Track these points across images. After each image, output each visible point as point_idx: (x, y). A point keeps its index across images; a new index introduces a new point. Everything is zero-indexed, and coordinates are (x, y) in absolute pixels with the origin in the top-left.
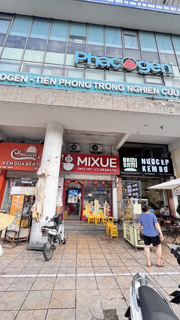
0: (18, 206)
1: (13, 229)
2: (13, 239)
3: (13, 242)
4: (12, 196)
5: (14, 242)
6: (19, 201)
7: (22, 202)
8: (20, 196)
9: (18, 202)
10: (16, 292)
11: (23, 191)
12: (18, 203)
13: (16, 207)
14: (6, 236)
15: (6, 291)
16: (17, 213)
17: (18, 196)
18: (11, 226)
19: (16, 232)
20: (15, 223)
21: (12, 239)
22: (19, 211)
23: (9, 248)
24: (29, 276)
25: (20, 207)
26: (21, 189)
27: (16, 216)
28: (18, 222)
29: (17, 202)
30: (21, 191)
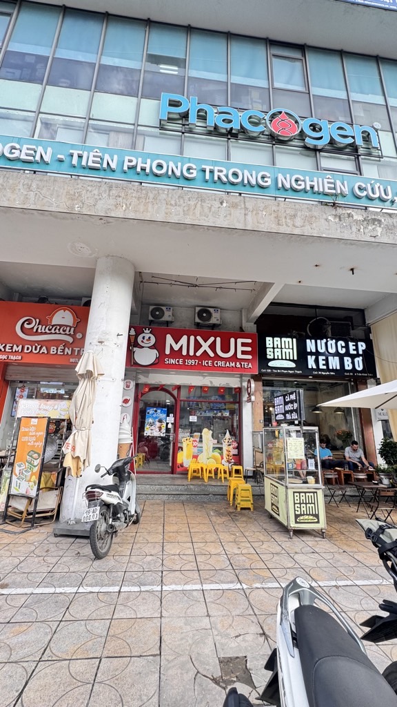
0: (34, 442)
1: (22, 491)
2: (25, 514)
3: (23, 520)
4: (19, 419)
5: (26, 521)
6: (36, 431)
7: (42, 433)
8: (37, 419)
9: (34, 434)
10: (31, 624)
11: (44, 410)
12: (33, 436)
13: (29, 444)
14: (7, 506)
15: (8, 622)
16: (31, 456)
17: (33, 419)
18: (18, 485)
19: (30, 499)
20: (28, 478)
21: (21, 513)
22: (35, 453)
23: (15, 533)
24: (59, 590)
25: (37, 444)
26: (40, 406)
27: (30, 463)
28: (34, 478)
29: (30, 434)
30: (40, 409)
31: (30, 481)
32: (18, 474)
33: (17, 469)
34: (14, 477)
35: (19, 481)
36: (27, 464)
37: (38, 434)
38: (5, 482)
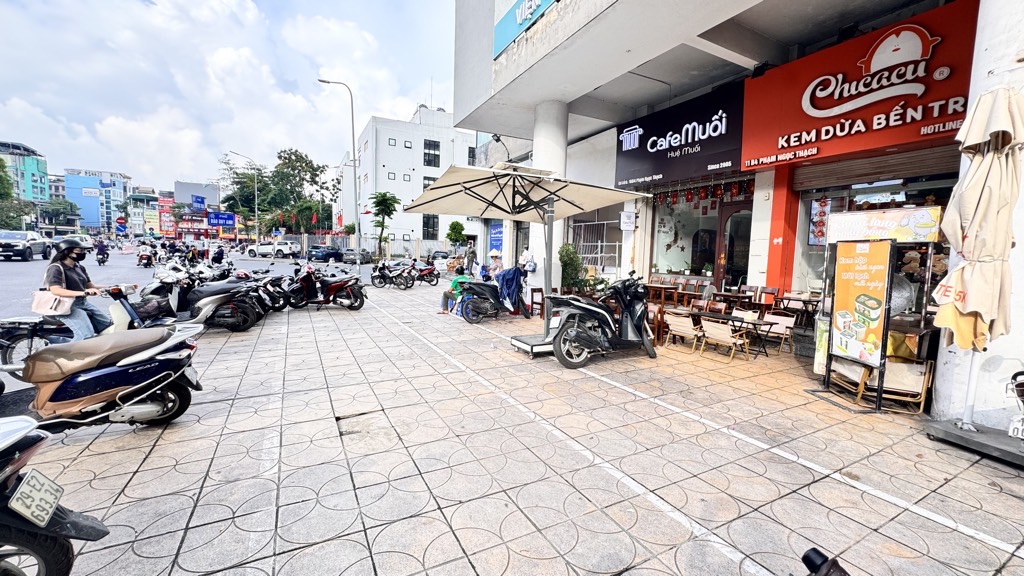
0: (867, 281)
1: (853, 352)
2: (861, 388)
3: (860, 395)
4: (834, 247)
5: (864, 398)
6: (868, 264)
7: (882, 267)
8: (868, 244)
9: (865, 268)
10: (919, 555)
11: (879, 228)
12: (862, 271)
13: (856, 283)
14: (829, 370)
15: (875, 530)
16: (863, 304)
17: (859, 245)
18: (844, 343)
19: (870, 369)
20: (862, 336)
21: (856, 384)
22: (871, 298)
23: (850, 410)
25: (873, 284)
26: (869, 222)
27: (863, 314)
28: (872, 338)
29: (858, 268)
30: (870, 228)
31: (864, 341)
32: (842, 328)
33: (839, 320)
34: (835, 332)
35: (844, 339)
36: (857, 315)
37: (874, 268)
38: (821, 336)
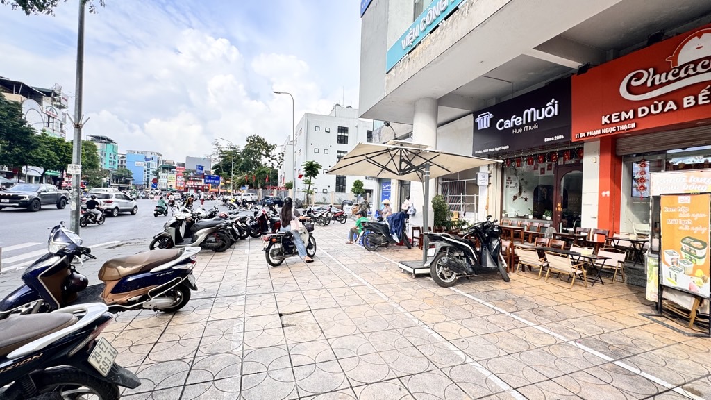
0: (690, 226)
1: (683, 283)
2: (693, 315)
3: (692, 321)
4: (657, 199)
5: (696, 323)
6: (691, 212)
7: (704, 215)
8: (689, 197)
9: (688, 215)
11: (698, 184)
12: (686, 218)
13: (681, 228)
14: (661, 298)
16: (689, 244)
17: (680, 197)
18: (673, 276)
19: (700, 299)
20: (690, 271)
21: (688, 312)
22: (695, 240)
23: (684, 333)
25: (697, 229)
26: (688, 179)
27: (689, 253)
28: (700, 273)
29: (681, 215)
30: (689, 184)
31: (693, 275)
32: (670, 264)
33: (666, 256)
34: (664, 266)
35: (673, 273)
36: (683, 253)
37: (697, 216)
38: (652, 270)
